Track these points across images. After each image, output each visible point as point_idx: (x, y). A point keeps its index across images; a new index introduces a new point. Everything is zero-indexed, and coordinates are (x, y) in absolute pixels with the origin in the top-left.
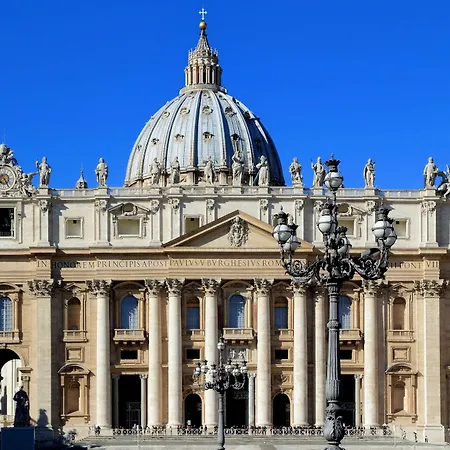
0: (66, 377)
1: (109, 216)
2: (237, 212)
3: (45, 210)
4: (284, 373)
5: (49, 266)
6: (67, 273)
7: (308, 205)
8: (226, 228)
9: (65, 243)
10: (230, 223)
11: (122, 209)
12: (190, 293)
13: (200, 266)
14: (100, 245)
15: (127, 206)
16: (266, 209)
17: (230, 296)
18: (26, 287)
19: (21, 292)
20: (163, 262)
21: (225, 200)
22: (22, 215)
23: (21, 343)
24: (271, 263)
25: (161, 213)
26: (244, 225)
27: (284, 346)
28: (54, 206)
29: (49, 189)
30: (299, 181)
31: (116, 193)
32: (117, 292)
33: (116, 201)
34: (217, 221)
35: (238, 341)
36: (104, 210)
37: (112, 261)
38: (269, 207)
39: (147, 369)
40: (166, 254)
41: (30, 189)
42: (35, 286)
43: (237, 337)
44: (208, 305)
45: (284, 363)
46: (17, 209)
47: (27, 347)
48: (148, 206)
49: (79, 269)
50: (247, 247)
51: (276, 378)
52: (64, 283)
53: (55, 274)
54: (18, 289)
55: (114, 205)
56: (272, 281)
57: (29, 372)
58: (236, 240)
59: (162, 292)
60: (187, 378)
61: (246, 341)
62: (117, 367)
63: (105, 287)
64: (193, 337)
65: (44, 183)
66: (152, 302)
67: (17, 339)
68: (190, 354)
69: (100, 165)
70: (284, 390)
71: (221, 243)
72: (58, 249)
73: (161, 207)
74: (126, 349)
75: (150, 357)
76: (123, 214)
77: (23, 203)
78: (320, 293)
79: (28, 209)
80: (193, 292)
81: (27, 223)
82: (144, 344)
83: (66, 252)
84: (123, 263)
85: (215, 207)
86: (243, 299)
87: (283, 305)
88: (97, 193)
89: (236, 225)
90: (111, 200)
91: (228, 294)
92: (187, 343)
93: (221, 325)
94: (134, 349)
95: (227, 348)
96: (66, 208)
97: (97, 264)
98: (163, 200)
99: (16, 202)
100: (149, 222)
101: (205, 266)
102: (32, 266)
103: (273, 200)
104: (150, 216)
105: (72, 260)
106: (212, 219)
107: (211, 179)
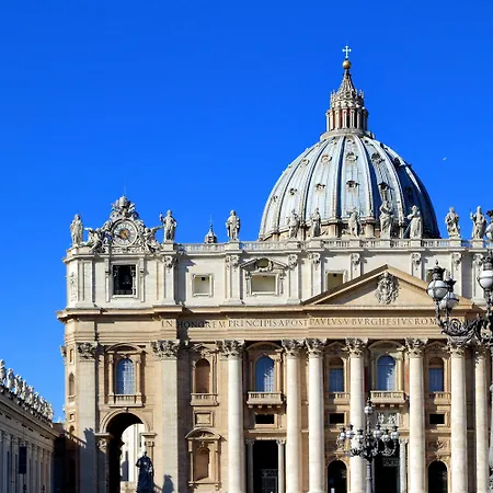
0: (195, 442)
1: (241, 272)
2: (386, 267)
3: (170, 266)
4: (440, 439)
5: (175, 325)
6: (194, 334)
7: (467, 258)
8: (374, 283)
9: (193, 301)
10: (378, 279)
11: (256, 265)
12: (332, 354)
13: (344, 325)
14: (230, 304)
15: (261, 262)
16: (418, 262)
17: (379, 358)
18: (149, 348)
19: (144, 353)
20: (302, 320)
21: (371, 254)
22: (145, 272)
23: (143, 406)
24: (424, 321)
25: (300, 268)
26: (394, 281)
27: (439, 410)
28: (180, 262)
29: (175, 245)
30: (456, 233)
31: (249, 247)
32: (250, 353)
33: (249, 256)
34: (363, 276)
35: (387, 405)
36: (236, 265)
37: (244, 320)
38: (422, 261)
39: (285, 435)
40: (305, 313)
41: (153, 244)
42: (159, 347)
43: (387, 400)
44: (354, 367)
45: (440, 428)
46: (139, 266)
47: (151, 411)
48: (285, 261)
49: (208, 329)
50: (397, 305)
51: (431, 444)
52: (191, 344)
53: (181, 334)
54: (140, 350)
55: (246, 260)
56: (425, 341)
57: (153, 437)
58: (385, 297)
59: (302, 352)
60: (329, 444)
61: (397, 405)
62: (251, 432)
63: (238, 348)
64: (336, 400)
65: (168, 237)
66: (290, 363)
67: (139, 403)
68: (333, 418)
69: (231, 219)
70: (441, 457)
71: (368, 300)
72: (184, 308)
73: (300, 263)
74: (261, 413)
75: (289, 421)
76: (257, 270)
77: (146, 260)
78: (481, 353)
79: (151, 265)
80: (336, 353)
81: (150, 280)
82: (283, 408)
83: (194, 311)
84: (257, 322)
85: (361, 262)
86: (393, 360)
87: (439, 366)
88: (228, 247)
89: (384, 280)
90: (244, 255)
91: (376, 354)
92: (330, 407)
93: (367, 387)
94: (271, 413)
95: (375, 413)
96: (193, 264)
97: (227, 323)
98: (302, 255)
99: (137, 258)
100: (286, 278)
101: (350, 325)
102: (155, 325)
103: (427, 253)
104: (287, 272)
105: (200, 319)
106: (357, 274)
107: (356, 231)
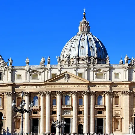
0: (16, 119)
1: (29, 74)
2: (66, 72)
3: (10, 72)
4: (81, 118)
5: (11, 88)
6: (17, 90)
7: (88, 69)
8: (63, 76)
9: (17, 82)
11: (33, 72)
12: (53, 95)
13: (55, 88)
14: (26, 82)
15: (34, 71)
16: (76, 71)
17: (65, 96)
18: (5, 94)
19: (3, 95)
20: (45, 86)
21: (63, 68)
22: (4, 74)
23: (3, 109)
24: (77, 86)
26: (69, 76)
27: (81, 110)
28: (13, 71)
29: (12, 67)
31: (31, 67)
32: (32, 95)
33: (31, 69)
34: (61, 74)
35: (67, 109)
36: (28, 72)
37: (30, 86)
38: (77, 70)
39: (40, 117)
40: (45, 84)
41: (6, 66)
42: (7, 94)
43: (67, 107)
44: (58, 98)
45: (81, 115)
47: (5, 111)
48: (41, 71)
49: (20, 89)
50: (69, 82)
51: (78, 119)
52: (16, 93)
53: (13, 90)
54: (2, 95)
55: (31, 70)
56: (77, 92)
57: (5, 117)
58: (66, 80)
59: (45, 95)
60: (51, 119)
61: (69, 109)
62: (31, 116)
63: (28, 94)
64: (53, 108)
65: (10, 65)
66: (42, 98)
67: (2, 108)
68: (53, 112)
69: (27, 60)
70: (81, 123)
71: (62, 81)
72: (14, 84)
73: (44, 71)
74: (34, 111)
75: (41, 113)
77: (4, 71)
78: (92, 95)
79: (6, 72)
81: (6, 76)
82: (39, 110)
83: (16, 84)
84: (33, 87)
85: (60, 71)
86: (69, 97)
87: (81, 98)
88: (26, 67)
89: (66, 76)
90: (30, 69)
93: (62, 103)
94: (36, 111)
95: (63, 111)
96: (17, 72)
97: (26, 87)
98: (45, 69)
99: (2, 70)
100: (41, 75)
101: (57, 87)
102: (6, 88)
103: (78, 68)
104: (41, 73)
105: (18, 86)
106: (59, 74)
107: (59, 62)
